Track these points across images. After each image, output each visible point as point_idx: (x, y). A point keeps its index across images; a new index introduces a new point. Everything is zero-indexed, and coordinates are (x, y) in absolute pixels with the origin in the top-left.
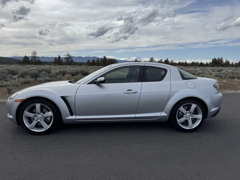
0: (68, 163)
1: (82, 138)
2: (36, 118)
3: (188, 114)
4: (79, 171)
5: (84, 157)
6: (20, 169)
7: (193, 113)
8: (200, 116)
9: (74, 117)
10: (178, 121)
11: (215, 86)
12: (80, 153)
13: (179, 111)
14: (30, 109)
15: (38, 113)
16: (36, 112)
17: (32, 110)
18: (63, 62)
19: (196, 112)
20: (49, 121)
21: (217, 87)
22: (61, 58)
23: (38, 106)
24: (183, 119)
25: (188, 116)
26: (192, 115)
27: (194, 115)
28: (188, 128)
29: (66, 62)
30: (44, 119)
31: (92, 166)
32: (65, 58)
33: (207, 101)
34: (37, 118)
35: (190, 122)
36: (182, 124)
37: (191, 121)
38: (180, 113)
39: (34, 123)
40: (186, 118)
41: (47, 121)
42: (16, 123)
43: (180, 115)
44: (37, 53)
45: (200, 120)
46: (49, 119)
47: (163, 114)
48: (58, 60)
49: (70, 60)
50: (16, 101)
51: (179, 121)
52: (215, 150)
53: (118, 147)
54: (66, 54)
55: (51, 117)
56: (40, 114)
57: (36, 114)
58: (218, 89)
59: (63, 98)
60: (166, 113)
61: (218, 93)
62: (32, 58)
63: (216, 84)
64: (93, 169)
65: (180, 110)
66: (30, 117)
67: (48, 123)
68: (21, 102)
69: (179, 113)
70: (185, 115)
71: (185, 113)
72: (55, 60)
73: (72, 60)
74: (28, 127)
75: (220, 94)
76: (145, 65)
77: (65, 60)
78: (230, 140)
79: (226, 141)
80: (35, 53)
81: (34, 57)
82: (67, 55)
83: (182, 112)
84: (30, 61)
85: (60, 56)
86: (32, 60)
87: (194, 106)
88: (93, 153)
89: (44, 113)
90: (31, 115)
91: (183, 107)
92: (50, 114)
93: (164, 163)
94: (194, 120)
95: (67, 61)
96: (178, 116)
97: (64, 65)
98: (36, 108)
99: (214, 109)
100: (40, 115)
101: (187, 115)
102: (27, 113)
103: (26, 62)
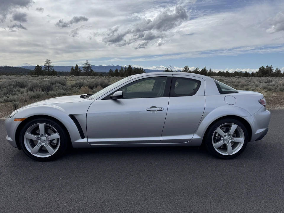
0: (75, 198)
1: (95, 166)
2: (39, 141)
3: (226, 136)
4: (87, 209)
5: (95, 191)
6: (15, 204)
7: (233, 135)
8: (241, 139)
9: (85, 140)
10: (214, 145)
11: (261, 102)
12: (91, 185)
13: (216, 133)
14: (32, 130)
15: (42, 135)
16: (40, 134)
17: (35, 131)
18: (81, 72)
19: (237, 134)
20: (55, 145)
21: (264, 103)
22: (79, 68)
23: (42, 126)
24: (220, 143)
25: (227, 139)
26: (232, 138)
27: (234, 138)
28: (227, 155)
30: (49, 142)
31: (104, 202)
32: (83, 67)
33: (251, 121)
34: (41, 141)
35: (229, 146)
36: (219, 148)
37: (231, 146)
38: (217, 135)
39: (38, 147)
40: (224, 142)
41: (53, 145)
42: (16, 146)
43: (216, 138)
44: (50, 61)
45: (242, 145)
46: (55, 142)
47: (196, 137)
48: (75, 69)
49: (90, 70)
50: (16, 120)
51: (216, 145)
52: (260, 183)
53: (139, 178)
54: (85, 62)
55: (58, 139)
56: (44, 136)
57: (40, 136)
58: (264, 106)
59: (72, 116)
60: (199, 135)
61: (265, 110)
63: (263, 99)
64: (105, 206)
65: (216, 131)
66: (33, 140)
67: (54, 147)
68: (21, 121)
69: (215, 136)
70: (223, 138)
71: (223, 136)
72: (71, 70)
73: (92, 70)
74: (30, 151)
75: (268, 112)
76: (174, 76)
77: (84, 69)
78: (280, 170)
79: (274, 171)
80: (48, 61)
81: (47, 66)
82: (86, 64)
83: (219, 135)
84: (42, 71)
85: (78, 65)
86: (45, 69)
87: (234, 127)
88: (107, 185)
89: (49, 135)
90: (34, 137)
91: (220, 128)
92: (56, 136)
93: (195, 200)
94: (234, 145)
95: (86, 71)
96: (214, 139)
98: (39, 129)
99: (260, 131)
100: (45, 138)
101: (225, 138)
102: (28, 135)
103: (39, 73)
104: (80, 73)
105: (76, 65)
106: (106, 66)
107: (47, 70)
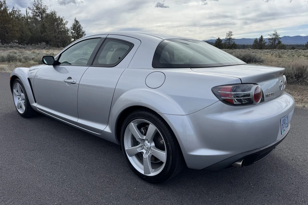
2: (20, 99)
18: (266, 44)
22: (263, 40)
29: (270, 45)
32: (269, 39)
39: (18, 103)
44: (232, 33)
48: (259, 42)
49: (277, 42)
62: (226, 41)
72: (254, 42)
73: (279, 42)
77: (270, 41)
80: (230, 34)
81: (228, 39)
82: (274, 34)
84: (222, 44)
85: (263, 36)
86: (226, 42)
95: (272, 44)
97: (267, 49)
103: (218, 46)
104: (264, 45)
105: (260, 37)
106: (306, 36)
107: (227, 43)
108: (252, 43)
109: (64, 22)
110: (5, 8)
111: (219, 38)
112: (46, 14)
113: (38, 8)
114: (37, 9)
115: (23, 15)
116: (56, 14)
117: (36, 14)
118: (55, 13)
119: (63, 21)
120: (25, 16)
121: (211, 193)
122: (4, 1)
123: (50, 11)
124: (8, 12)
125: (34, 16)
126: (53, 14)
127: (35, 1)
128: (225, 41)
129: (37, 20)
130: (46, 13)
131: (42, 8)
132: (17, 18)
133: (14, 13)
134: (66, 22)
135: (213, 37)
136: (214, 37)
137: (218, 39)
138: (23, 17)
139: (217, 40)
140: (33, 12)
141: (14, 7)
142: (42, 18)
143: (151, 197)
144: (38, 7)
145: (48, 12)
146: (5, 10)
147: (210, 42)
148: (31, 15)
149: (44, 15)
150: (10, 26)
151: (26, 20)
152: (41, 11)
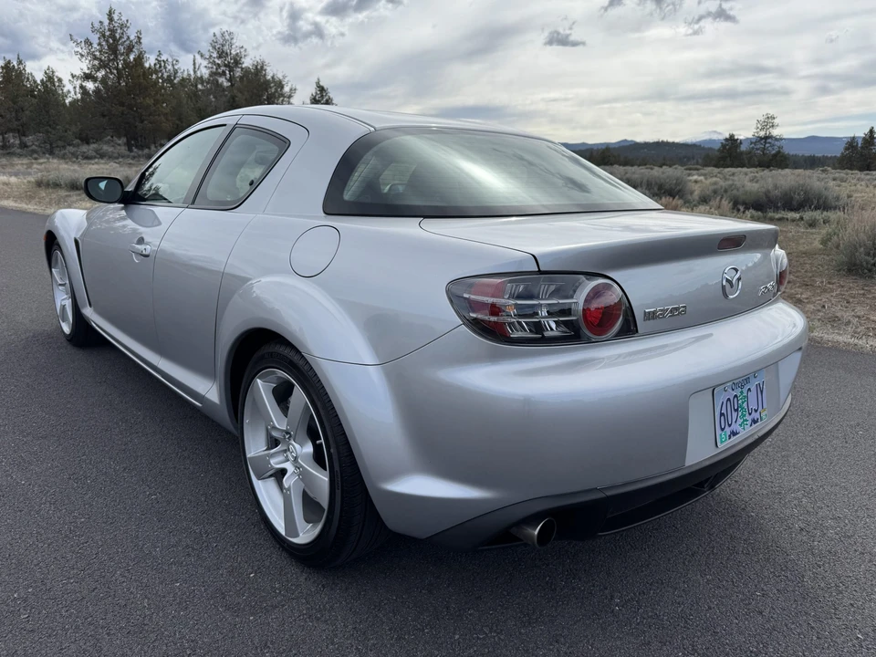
44: (776, 121)
48: (862, 147)
59: (77, 243)
62: (755, 143)
72: (846, 149)
80: (769, 121)
81: (761, 138)
84: (742, 153)
86: (753, 148)
103: (728, 159)
105: (867, 131)
107: (757, 149)
108: (838, 151)
109: (286, 89)
110: (139, 56)
111: (732, 136)
112: (242, 69)
113: (222, 54)
114: (220, 57)
115: (186, 73)
116: (265, 70)
117: (217, 69)
118: (262, 67)
119: (282, 87)
120: (189, 75)
121: (470, 615)
122: (139, 37)
123: (251, 62)
124: (147, 65)
125: (212, 74)
126: (259, 70)
127: (215, 35)
128: (752, 143)
129: (218, 85)
130: (244, 66)
131: (233, 52)
132: (169, 80)
133: (160, 67)
134: (291, 90)
135: (715, 132)
136: (720, 133)
137: (728, 136)
138: (183, 79)
139: (726, 140)
140: (210, 65)
141: (162, 52)
142: (230, 80)
143: (283, 606)
144: (223, 52)
145: (247, 63)
146: (140, 59)
147: (706, 146)
148: (205, 72)
149: (238, 73)
150: (149, 101)
151: (192, 85)
152: (229, 63)
